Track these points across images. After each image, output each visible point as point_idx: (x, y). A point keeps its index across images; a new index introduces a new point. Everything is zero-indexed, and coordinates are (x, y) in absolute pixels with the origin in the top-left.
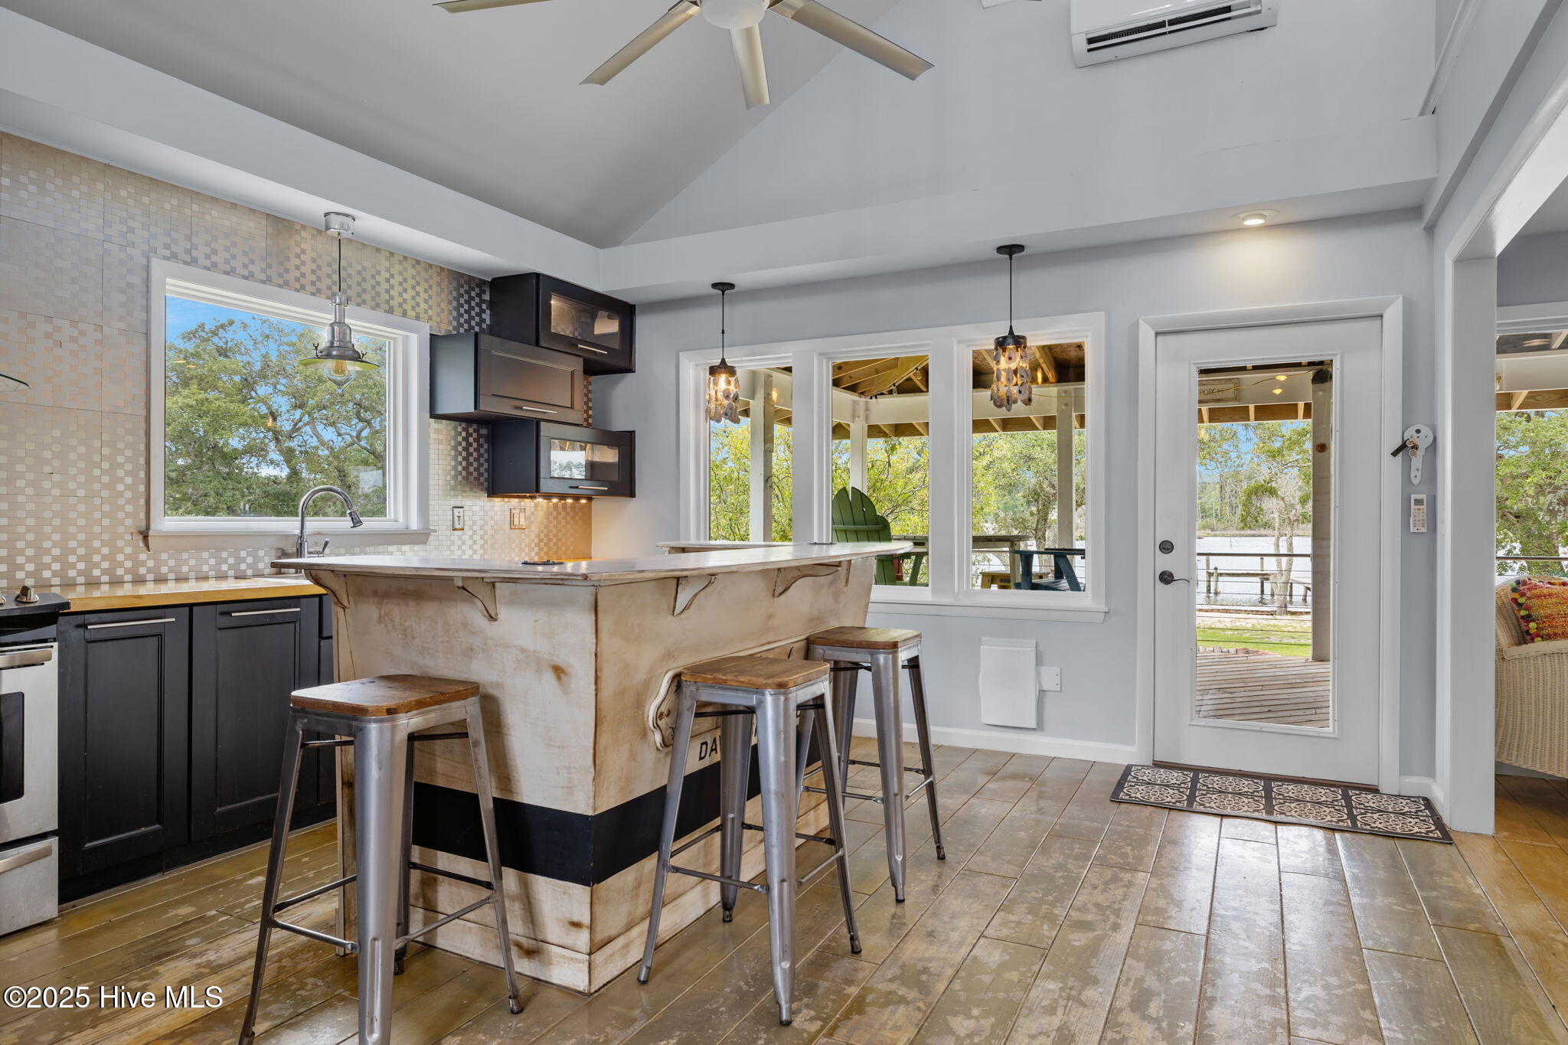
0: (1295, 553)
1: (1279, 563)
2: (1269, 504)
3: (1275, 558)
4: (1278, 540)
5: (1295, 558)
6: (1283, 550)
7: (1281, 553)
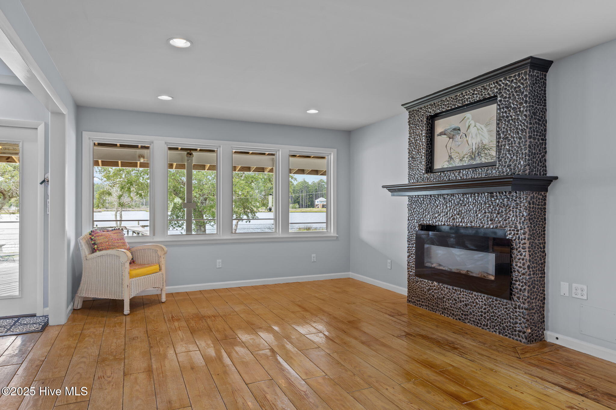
0: (122, 220)
1: (117, 223)
2: (108, 198)
3: (115, 222)
4: (116, 213)
5: (122, 222)
6: (118, 219)
7: (118, 220)
